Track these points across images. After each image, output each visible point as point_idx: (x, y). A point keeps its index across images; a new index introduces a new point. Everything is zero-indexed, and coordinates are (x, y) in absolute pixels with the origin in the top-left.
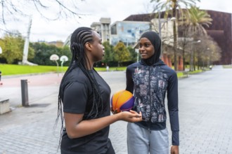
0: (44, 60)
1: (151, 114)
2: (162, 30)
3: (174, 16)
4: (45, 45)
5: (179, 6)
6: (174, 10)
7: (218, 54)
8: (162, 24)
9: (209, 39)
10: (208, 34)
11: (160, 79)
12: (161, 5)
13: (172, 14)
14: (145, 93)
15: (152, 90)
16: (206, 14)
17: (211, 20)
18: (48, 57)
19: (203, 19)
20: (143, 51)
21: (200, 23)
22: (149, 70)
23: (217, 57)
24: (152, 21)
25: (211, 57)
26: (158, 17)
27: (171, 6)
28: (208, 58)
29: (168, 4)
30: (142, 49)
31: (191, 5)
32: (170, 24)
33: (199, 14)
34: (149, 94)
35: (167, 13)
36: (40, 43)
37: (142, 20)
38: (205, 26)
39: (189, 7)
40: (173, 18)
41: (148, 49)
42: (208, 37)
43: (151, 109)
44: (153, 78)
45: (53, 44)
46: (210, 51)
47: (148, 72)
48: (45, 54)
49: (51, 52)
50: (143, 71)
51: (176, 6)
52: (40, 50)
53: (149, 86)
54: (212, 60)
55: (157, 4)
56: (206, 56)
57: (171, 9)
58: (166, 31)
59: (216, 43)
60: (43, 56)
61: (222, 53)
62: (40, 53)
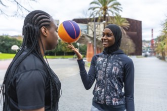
0: (7, 50)
1: (105, 97)
2: (96, 30)
3: (105, 20)
4: (8, 38)
5: (108, 14)
6: (105, 16)
7: (133, 48)
8: (96, 26)
9: (127, 38)
10: (127, 34)
11: (115, 65)
12: (96, 12)
13: (103, 19)
14: (102, 78)
15: (107, 75)
16: (126, 21)
17: (129, 24)
18: (10, 47)
19: (124, 24)
20: (105, 40)
21: (122, 26)
22: (108, 57)
23: (133, 50)
24: (89, 23)
25: (129, 50)
26: (93, 21)
27: (102, 13)
28: (127, 51)
29: (100, 12)
30: (105, 38)
31: (116, 13)
32: (102, 26)
33: (121, 20)
34: (104, 78)
35: (100, 18)
36: (4, 36)
37: (82, 23)
38: (125, 29)
39: (115, 15)
40: (104, 22)
41: (110, 38)
42: (127, 36)
43: (105, 92)
44: (110, 64)
45: (15, 37)
46: (128, 46)
47: (106, 60)
48: (7, 45)
49: (13, 43)
50: (103, 59)
51: (106, 13)
52: (3, 42)
53: (105, 72)
54: (130, 52)
55: (93, 11)
56: (126, 49)
57: (103, 15)
58: (99, 31)
59: (132, 41)
60: (6, 46)
61: (136, 48)
62: (3, 44)
